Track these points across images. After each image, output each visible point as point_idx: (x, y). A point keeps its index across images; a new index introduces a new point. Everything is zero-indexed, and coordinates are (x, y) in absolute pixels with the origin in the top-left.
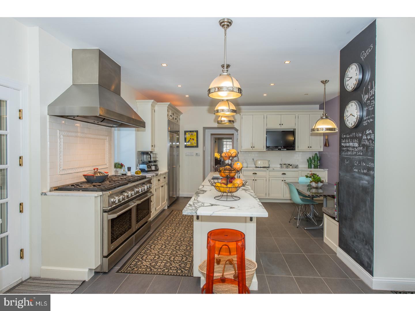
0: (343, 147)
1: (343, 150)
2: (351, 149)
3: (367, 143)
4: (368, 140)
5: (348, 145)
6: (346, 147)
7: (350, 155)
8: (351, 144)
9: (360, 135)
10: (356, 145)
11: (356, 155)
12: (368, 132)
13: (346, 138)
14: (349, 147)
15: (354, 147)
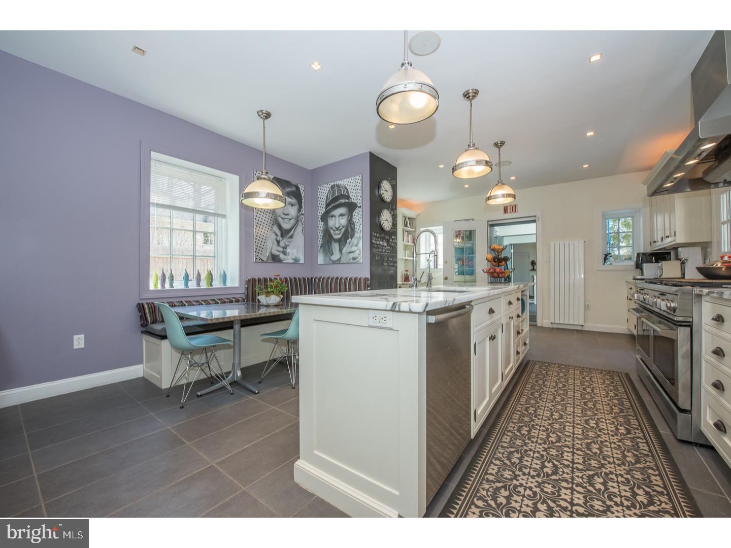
0: (374, 244)
1: (374, 247)
2: (381, 247)
3: (392, 244)
4: (394, 243)
5: (378, 243)
6: (377, 244)
7: (381, 252)
8: (381, 243)
9: (388, 238)
10: (385, 244)
11: (385, 252)
12: (393, 237)
13: (376, 237)
14: (380, 245)
15: (383, 246)
